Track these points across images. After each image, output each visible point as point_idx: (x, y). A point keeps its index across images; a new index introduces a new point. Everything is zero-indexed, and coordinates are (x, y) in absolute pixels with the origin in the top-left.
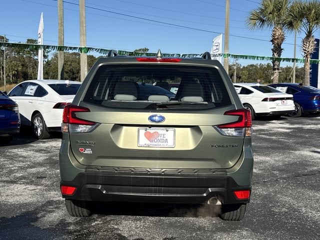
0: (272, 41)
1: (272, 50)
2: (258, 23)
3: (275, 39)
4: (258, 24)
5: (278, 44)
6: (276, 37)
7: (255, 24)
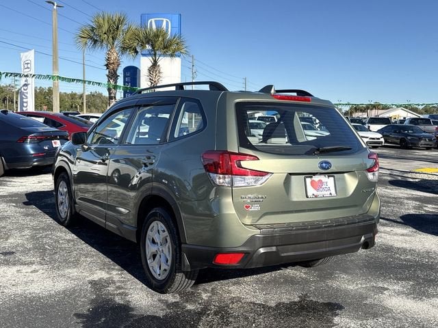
0: (107, 65)
1: (107, 76)
2: (89, 42)
3: (111, 64)
4: (89, 44)
5: (113, 69)
6: (112, 62)
7: (86, 43)
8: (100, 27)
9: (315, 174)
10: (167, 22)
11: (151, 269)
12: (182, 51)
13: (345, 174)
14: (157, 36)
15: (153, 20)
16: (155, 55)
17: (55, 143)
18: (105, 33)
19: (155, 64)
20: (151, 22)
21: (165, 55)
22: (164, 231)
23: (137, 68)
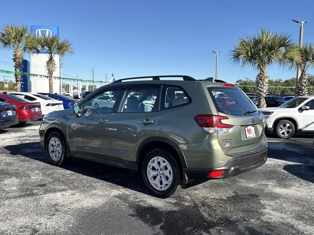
0: (14, 59)
1: (15, 66)
3: (17, 59)
5: (19, 62)
6: (18, 57)
8: (10, 34)
9: (248, 126)
10: (49, 32)
11: (153, 185)
12: (69, 51)
13: (257, 125)
14: (52, 41)
15: (39, 30)
16: (51, 53)
17: (9, 112)
18: (13, 38)
19: (51, 59)
20: (38, 31)
21: (58, 53)
22: (164, 162)
23: (27, 61)
